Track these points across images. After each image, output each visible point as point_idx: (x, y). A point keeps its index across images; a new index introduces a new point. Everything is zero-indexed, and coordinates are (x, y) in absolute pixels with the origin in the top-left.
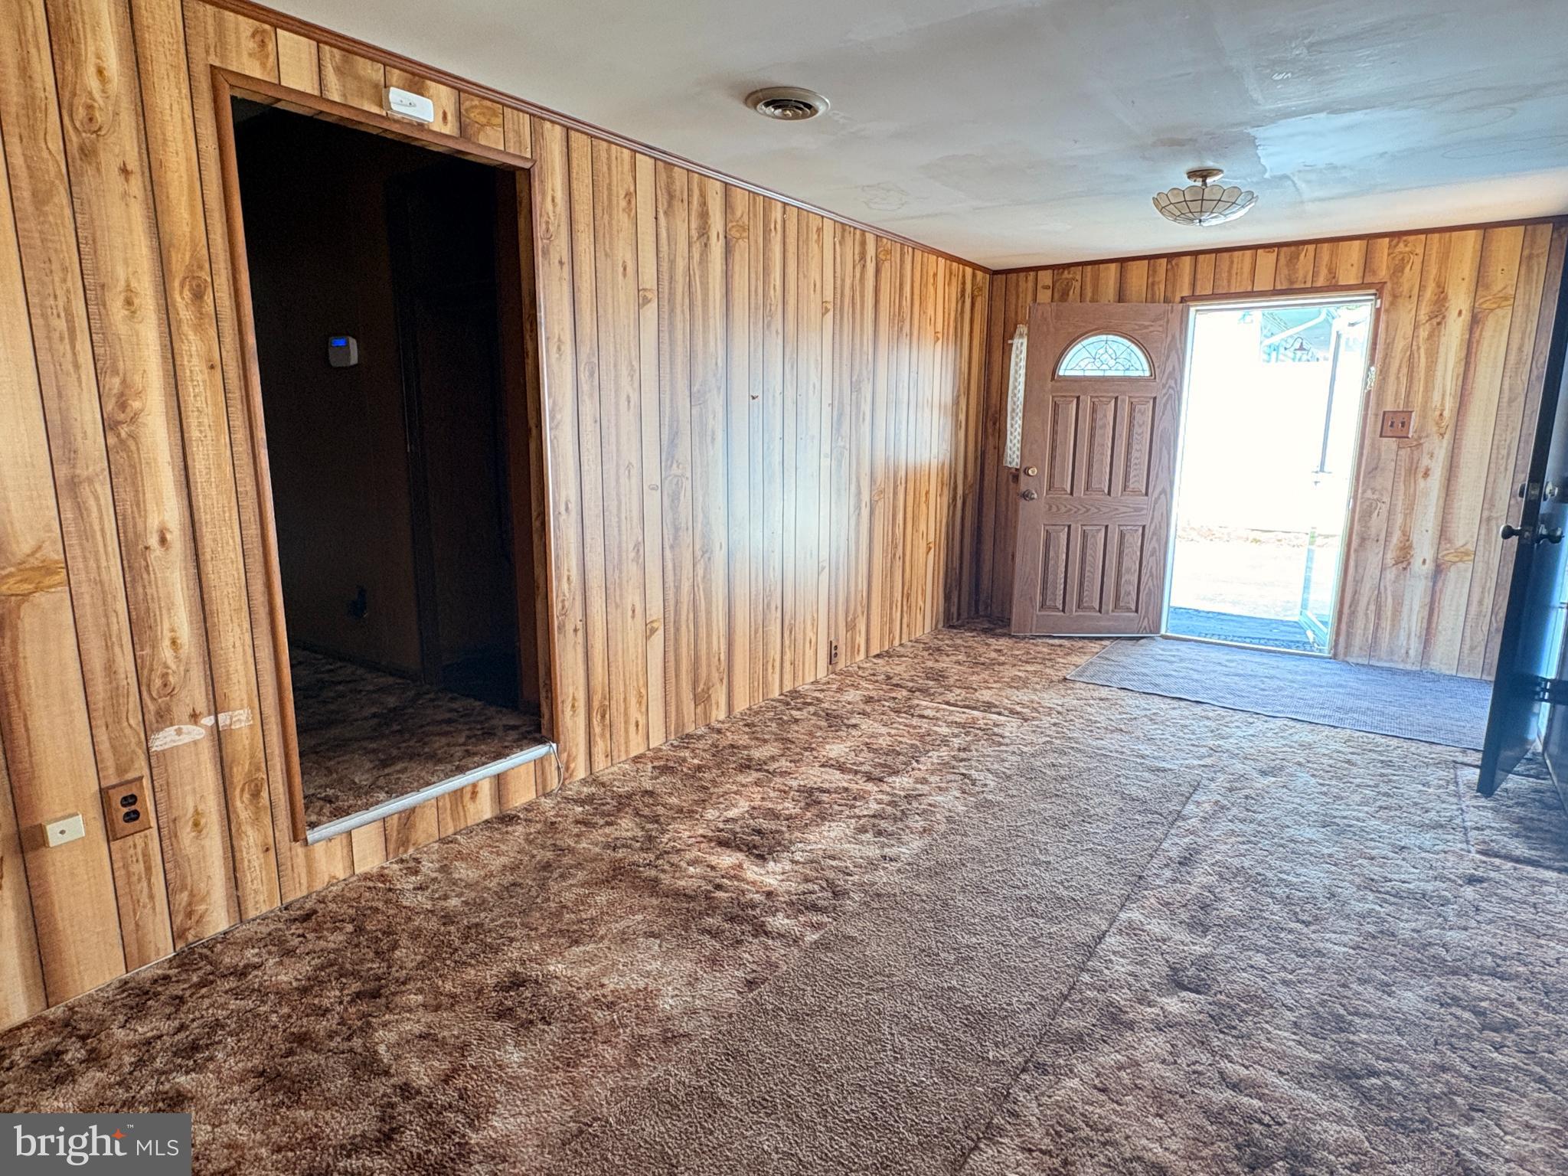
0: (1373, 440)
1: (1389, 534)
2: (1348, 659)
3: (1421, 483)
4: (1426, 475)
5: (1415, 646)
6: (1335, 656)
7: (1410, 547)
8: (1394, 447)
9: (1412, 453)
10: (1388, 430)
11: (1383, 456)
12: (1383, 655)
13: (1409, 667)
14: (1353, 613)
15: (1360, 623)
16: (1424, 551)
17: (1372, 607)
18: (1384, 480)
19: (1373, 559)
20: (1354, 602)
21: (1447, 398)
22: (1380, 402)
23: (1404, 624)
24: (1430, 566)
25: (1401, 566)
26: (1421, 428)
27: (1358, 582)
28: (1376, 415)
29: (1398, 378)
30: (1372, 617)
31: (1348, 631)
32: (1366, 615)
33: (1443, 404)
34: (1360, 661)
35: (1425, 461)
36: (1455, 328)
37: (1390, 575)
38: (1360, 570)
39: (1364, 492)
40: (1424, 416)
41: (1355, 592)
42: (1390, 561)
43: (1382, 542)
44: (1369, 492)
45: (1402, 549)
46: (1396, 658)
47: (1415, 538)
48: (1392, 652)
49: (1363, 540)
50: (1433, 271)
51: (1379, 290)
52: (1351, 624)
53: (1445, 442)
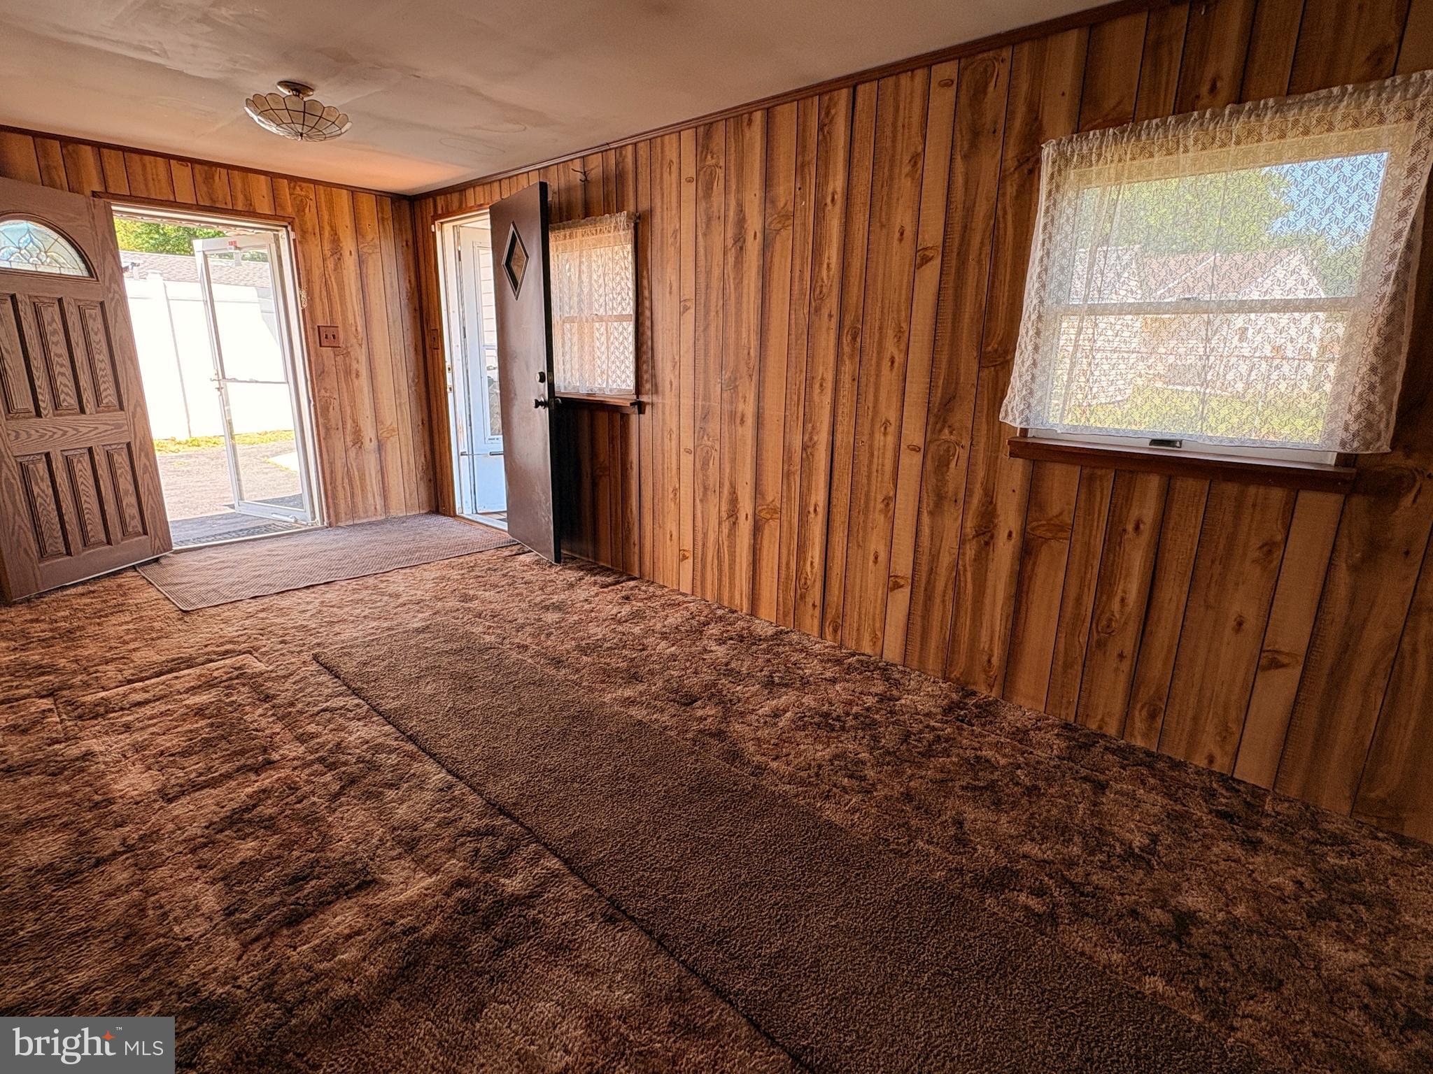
0: (316, 349)
1: (344, 423)
2: (339, 524)
3: (356, 382)
4: (357, 376)
5: (379, 502)
6: (330, 525)
7: (360, 430)
8: (332, 354)
9: (345, 360)
10: (324, 342)
11: (326, 363)
12: (362, 515)
13: (379, 518)
14: (335, 488)
15: (341, 494)
16: (369, 432)
17: (346, 481)
18: (331, 381)
19: (338, 443)
20: (333, 481)
21: (357, 318)
22: (313, 320)
23: (369, 488)
24: (375, 443)
25: (357, 446)
26: (346, 340)
27: (332, 464)
28: (313, 329)
29: (321, 299)
30: (348, 488)
31: (334, 503)
32: (343, 487)
33: (355, 322)
34: (348, 523)
35: (355, 366)
36: (350, 262)
37: (352, 453)
38: (332, 454)
39: (319, 391)
40: (345, 331)
41: (332, 472)
42: (350, 444)
43: (341, 428)
44: (323, 391)
45: (355, 433)
46: (370, 513)
47: (361, 424)
48: (366, 512)
49: (327, 430)
50: (326, 217)
51: (290, 223)
52: (335, 497)
53: (363, 350)
